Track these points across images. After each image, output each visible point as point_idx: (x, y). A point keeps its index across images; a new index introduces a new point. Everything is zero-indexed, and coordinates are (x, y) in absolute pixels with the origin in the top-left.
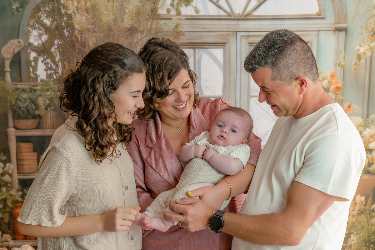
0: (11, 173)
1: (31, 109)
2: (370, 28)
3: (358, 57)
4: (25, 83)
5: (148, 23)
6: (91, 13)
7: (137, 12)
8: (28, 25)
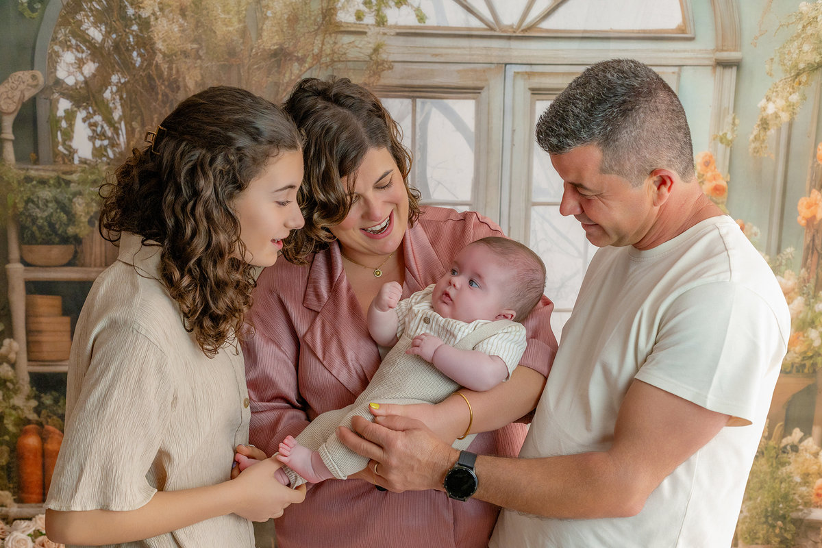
0: (13, 361)
1: (59, 223)
2: (790, 62)
3: (762, 124)
4: (47, 167)
5: (316, 41)
6: (192, 16)
7: (291, 17)
8: (54, 39)
